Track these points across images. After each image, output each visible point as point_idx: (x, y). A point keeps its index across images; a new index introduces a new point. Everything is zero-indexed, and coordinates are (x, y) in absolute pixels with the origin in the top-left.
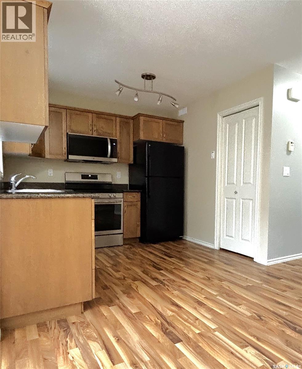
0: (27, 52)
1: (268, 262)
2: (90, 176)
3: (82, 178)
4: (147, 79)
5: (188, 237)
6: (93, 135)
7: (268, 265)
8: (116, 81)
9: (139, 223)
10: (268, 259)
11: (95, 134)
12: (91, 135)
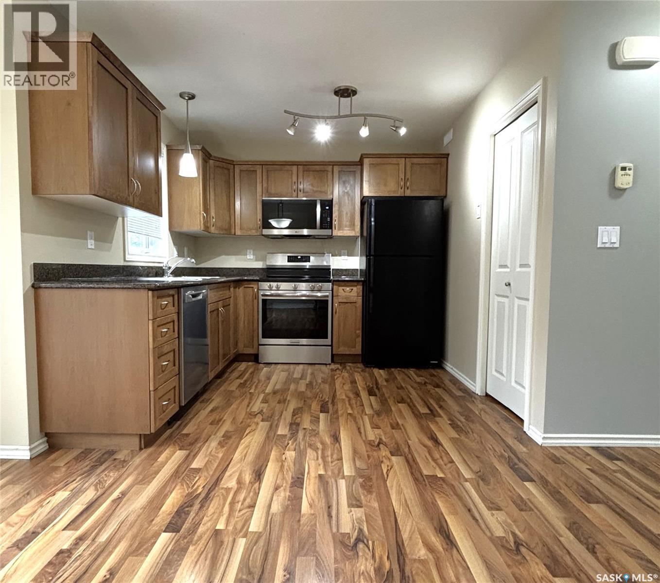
0: (69, 104)
1: (544, 438)
2: (299, 257)
3: (288, 261)
4: (343, 96)
5: (449, 365)
6: (297, 197)
7: (543, 445)
8: (286, 112)
9: (359, 332)
10: (545, 432)
11: (302, 195)
12: (295, 197)
